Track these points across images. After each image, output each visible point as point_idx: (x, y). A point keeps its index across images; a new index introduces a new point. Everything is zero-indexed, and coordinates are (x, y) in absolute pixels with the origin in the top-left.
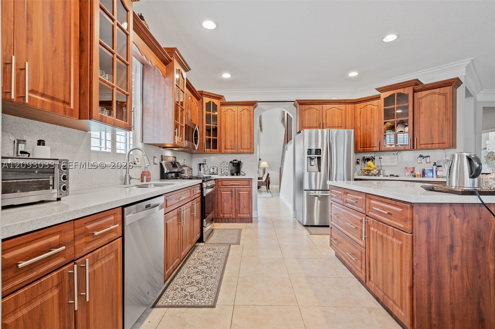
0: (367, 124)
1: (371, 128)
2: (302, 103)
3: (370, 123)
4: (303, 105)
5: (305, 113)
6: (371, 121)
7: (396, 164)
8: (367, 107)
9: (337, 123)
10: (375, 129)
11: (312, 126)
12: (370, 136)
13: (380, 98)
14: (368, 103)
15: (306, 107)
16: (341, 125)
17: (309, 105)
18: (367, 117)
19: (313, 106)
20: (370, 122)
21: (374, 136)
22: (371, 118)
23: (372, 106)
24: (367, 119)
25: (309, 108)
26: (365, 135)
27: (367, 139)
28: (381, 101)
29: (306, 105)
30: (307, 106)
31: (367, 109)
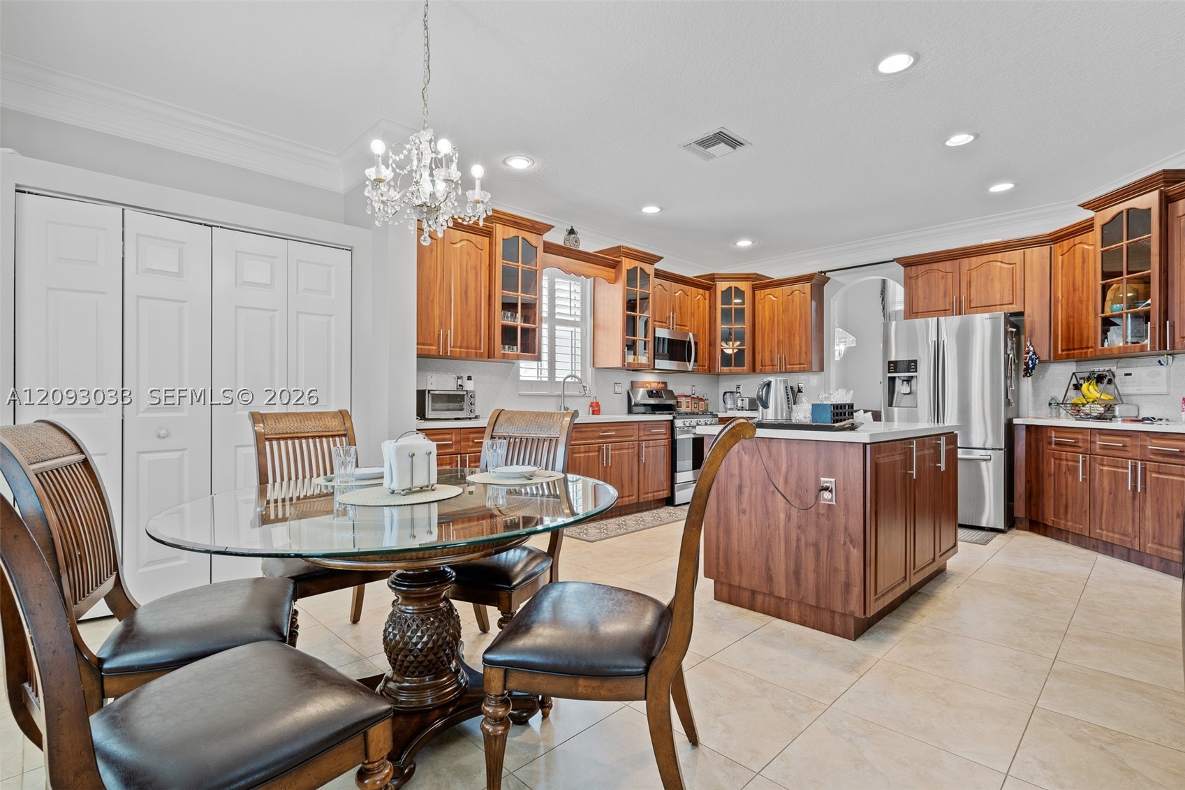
0: (1074, 290)
1: (1081, 301)
2: (909, 263)
3: (1081, 288)
4: (913, 268)
5: (916, 283)
6: (1083, 284)
7: (1164, 389)
8: (1074, 250)
9: (998, 296)
10: (1090, 302)
11: (934, 310)
12: (1080, 322)
13: (1093, 227)
14: (1078, 239)
15: (919, 270)
16: (1011, 298)
17: (927, 266)
18: (1074, 273)
19: (935, 266)
20: (1081, 285)
21: (1088, 320)
22: (1083, 276)
23: (1086, 247)
24: (1074, 278)
25: (927, 272)
26: (1071, 319)
27: (1074, 329)
28: (1096, 235)
29: (919, 267)
30: (922, 268)
31: (1074, 254)
